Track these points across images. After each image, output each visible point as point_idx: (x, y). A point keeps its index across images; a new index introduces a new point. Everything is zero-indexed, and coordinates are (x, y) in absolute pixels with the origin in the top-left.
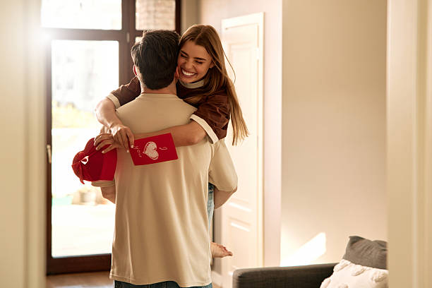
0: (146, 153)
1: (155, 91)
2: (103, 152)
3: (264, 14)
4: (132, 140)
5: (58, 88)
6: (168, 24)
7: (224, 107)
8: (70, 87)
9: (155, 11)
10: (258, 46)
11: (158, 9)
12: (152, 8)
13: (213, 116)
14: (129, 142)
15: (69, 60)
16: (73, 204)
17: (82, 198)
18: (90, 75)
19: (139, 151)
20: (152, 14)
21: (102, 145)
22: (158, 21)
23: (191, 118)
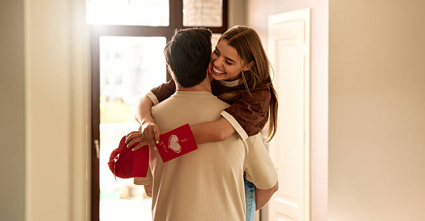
0: (170, 147)
1: (188, 89)
2: (133, 150)
3: (311, 10)
4: (157, 136)
5: (107, 82)
6: (215, 20)
7: (256, 105)
8: (119, 82)
9: (203, 7)
10: (305, 42)
11: (205, 5)
12: (199, 5)
13: (243, 114)
14: (154, 138)
15: (118, 56)
16: (121, 198)
17: (130, 194)
18: (139, 70)
19: (164, 146)
20: (200, 10)
21: (132, 143)
22: (204, 17)
23: (222, 114)
